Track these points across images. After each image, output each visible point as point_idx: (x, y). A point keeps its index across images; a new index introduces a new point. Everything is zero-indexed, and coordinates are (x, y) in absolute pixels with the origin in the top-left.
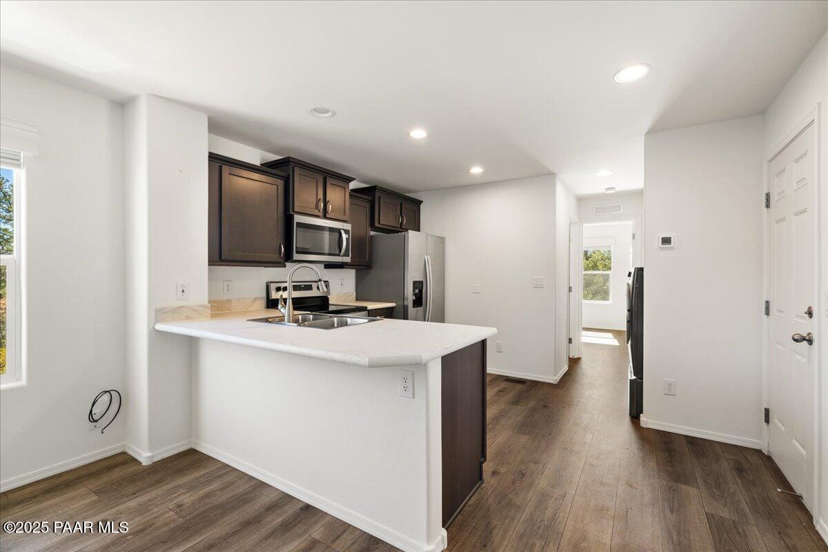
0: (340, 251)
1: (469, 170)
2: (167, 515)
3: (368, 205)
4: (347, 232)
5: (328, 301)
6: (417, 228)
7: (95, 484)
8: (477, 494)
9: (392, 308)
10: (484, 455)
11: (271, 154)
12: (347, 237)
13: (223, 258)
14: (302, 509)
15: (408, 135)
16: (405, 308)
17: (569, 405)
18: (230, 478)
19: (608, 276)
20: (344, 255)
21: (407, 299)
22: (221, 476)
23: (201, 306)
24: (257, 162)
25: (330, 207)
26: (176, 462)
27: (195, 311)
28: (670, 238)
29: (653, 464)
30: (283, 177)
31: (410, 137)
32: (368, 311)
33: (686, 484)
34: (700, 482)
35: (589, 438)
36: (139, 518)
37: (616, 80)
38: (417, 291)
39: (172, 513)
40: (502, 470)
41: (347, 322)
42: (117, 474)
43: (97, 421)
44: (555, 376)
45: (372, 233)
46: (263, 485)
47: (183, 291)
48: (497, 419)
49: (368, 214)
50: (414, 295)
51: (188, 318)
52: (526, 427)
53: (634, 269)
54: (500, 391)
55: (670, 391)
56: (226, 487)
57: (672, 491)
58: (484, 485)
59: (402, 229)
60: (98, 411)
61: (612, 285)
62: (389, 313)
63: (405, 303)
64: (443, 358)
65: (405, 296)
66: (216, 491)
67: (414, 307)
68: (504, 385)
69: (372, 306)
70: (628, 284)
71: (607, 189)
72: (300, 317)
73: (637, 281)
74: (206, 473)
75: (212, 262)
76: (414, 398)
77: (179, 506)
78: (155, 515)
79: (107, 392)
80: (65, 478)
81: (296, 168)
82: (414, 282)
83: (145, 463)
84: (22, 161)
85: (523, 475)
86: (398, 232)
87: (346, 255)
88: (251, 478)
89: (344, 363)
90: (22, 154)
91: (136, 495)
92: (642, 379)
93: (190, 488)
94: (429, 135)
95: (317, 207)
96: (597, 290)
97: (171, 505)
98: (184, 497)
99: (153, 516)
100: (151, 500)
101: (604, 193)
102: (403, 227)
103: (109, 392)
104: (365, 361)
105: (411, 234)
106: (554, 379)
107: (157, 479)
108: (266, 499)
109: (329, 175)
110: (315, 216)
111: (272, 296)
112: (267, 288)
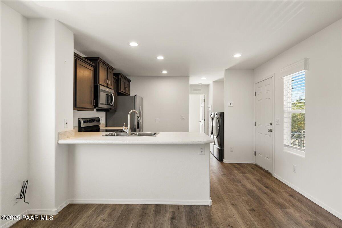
3: (116, 82)
6: (129, 93)
13: (77, 106)
16: (135, 129)
21: (136, 125)
23: (71, 130)
25: (109, 82)
27: (70, 133)
30: (95, 67)
47: (66, 123)
49: (116, 86)
51: (68, 137)
53: (220, 112)
55: (232, 150)
81: (100, 63)
102: (126, 92)
105: (137, 97)
109: (109, 68)
110: (104, 86)
111: (83, 125)
112: (79, 121)
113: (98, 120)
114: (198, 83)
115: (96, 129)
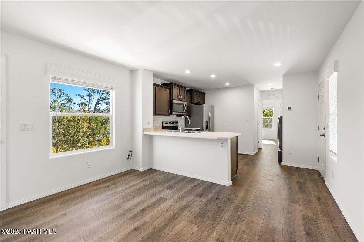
1: (225, 84)
3: (191, 96)
6: (205, 103)
9: (199, 130)
10: (237, 168)
12: (186, 106)
15: (210, 76)
19: (272, 119)
23: (152, 128)
25: (181, 97)
28: (290, 107)
30: (169, 88)
33: (293, 176)
34: (297, 175)
38: (207, 124)
40: (242, 173)
41: (194, 132)
47: (149, 124)
51: (150, 131)
53: (280, 117)
55: (291, 153)
57: (289, 177)
58: (237, 175)
59: (202, 103)
61: (273, 123)
64: (231, 139)
65: (203, 126)
67: (206, 129)
69: (193, 129)
70: (278, 122)
73: (280, 120)
75: (154, 115)
76: (224, 148)
81: (173, 85)
82: (206, 121)
83: (141, 171)
92: (282, 151)
95: (178, 97)
96: (267, 125)
106: (253, 154)
109: (181, 87)
110: (178, 100)
111: (165, 125)
112: (163, 123)
113: (177, 122)
114: (270, 89)
115: (175, 128)
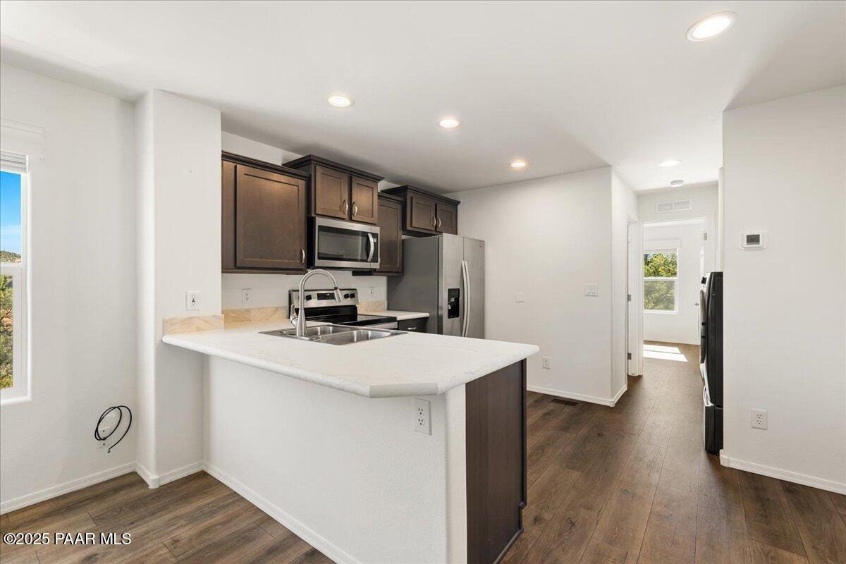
0: (368, 256)
1: (509, 165)
2: (161, 552)
3: (399, 207)
4: (375, 235)
5: (356, 310)
6: (454, 231)
7: (96, 508)
8: (514, 547)
9: (425, 319)
10: (523, 498)
11: (293, 154)
12: (375, 241)
13: (237, 265)
14: (307, 554)
15: (438, 124)
16: (440, 319)
17: (631, 434)
18: (236, 509)
19: (672, 283)
20: (372, 261)
21: (442, 308)
22: (227, 505)
23: (214, 316)
24: (278, 162)
25: (356, 209)
26: (184, 486)
27: (206, 321)
28: (759, 235)
29: (740, 518)
30: (306, 177)
31: (440, 126)
32: (398, 322)
33: (788, 550)
34: (808, 547)
35: (655, 478)
36: (130, 555)
37: (690, 39)
38: (453, 300)
39: (165, 550)
40: (547, 516)
41: (368, 335)
42: (120, 498)
43: (105, 439)
44: (612, 397)
45: (404, 237)
46: (268, 520)
47: (193, 301)
48: (542, 448)
49: (399, 217)
50: (449, 304)
51: (199, 330)
52: (576, 460)
53: (709, 274)
54: (546, 414)
55: (760, 422)
56: (229, 521)
57: (769, 557)
58: (523, 535)
59: (437, 232)
60: (105, 428)
61: (677, 293)
62: (421, 326)
63: (440, 312)
64: (467, 385)
65: (440, 305)
66: (218, 524)
67: (449, 317)
68: (551, 406)
69: (401, 316)
70: (702, 292)
71: (672, 183)
72: (319, 329)
73: (714, 288)
74: (212, 502)
75: (225, 270)
76: (431, 434)
77: (175, 541)
78: (147, 552)
79: (115, 408)
80: (70, 500)
81: (317, 167)
82: (449, 290)
83: (152, 486)
84: (27, 164)
85: (573, 524)
86: (431, 235)
87: (375, 260)
88: (259, 510)
89: (342, 390)
90: (27, 156)
91: (134, 525)
92: (722, 407)
93: (192, 519)
94: (461, 124)
95: (341, 208)
96: (660, 299)
97: (167, 540)
98: (182, 530)
99: (145, 553)
100: (147, 532)
101: (669, 187)
102: (438, 230)
103: (118, 407)
104: (366, 389)
105: (446, 238)
106: (610, 401)
107: (160, 506)
108: (268, 539)
109: (355, 174)
110: (339, 218)
112: (290, 296)
113: (351, 295)
